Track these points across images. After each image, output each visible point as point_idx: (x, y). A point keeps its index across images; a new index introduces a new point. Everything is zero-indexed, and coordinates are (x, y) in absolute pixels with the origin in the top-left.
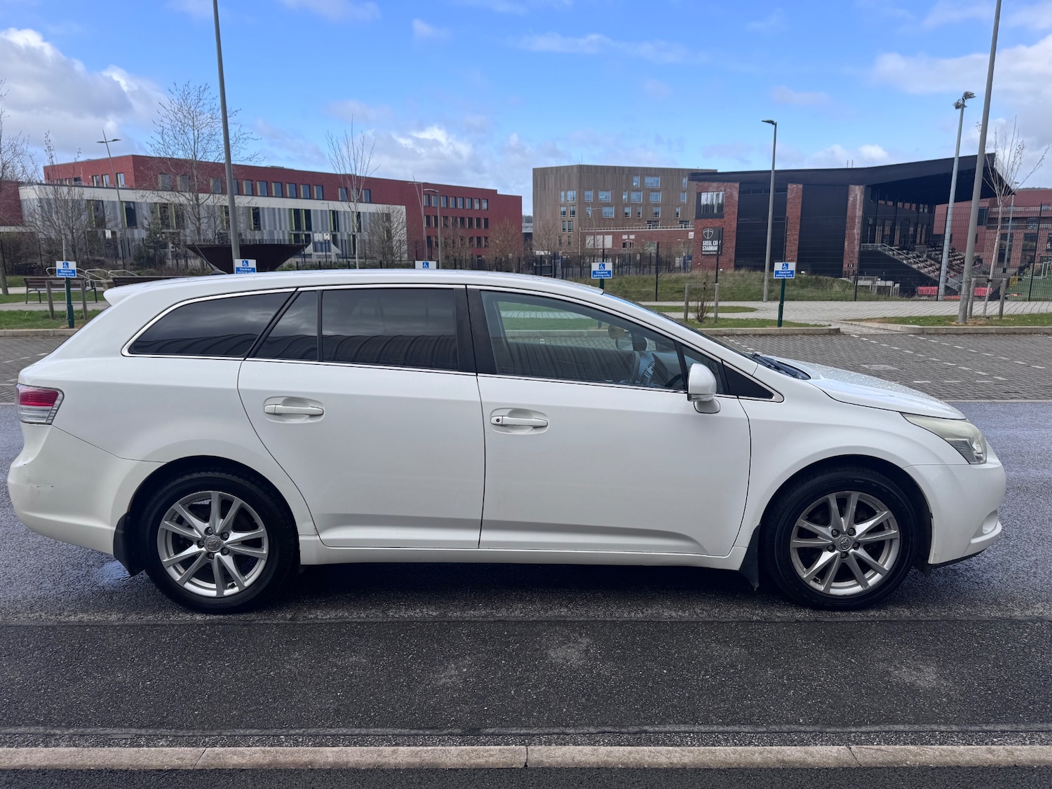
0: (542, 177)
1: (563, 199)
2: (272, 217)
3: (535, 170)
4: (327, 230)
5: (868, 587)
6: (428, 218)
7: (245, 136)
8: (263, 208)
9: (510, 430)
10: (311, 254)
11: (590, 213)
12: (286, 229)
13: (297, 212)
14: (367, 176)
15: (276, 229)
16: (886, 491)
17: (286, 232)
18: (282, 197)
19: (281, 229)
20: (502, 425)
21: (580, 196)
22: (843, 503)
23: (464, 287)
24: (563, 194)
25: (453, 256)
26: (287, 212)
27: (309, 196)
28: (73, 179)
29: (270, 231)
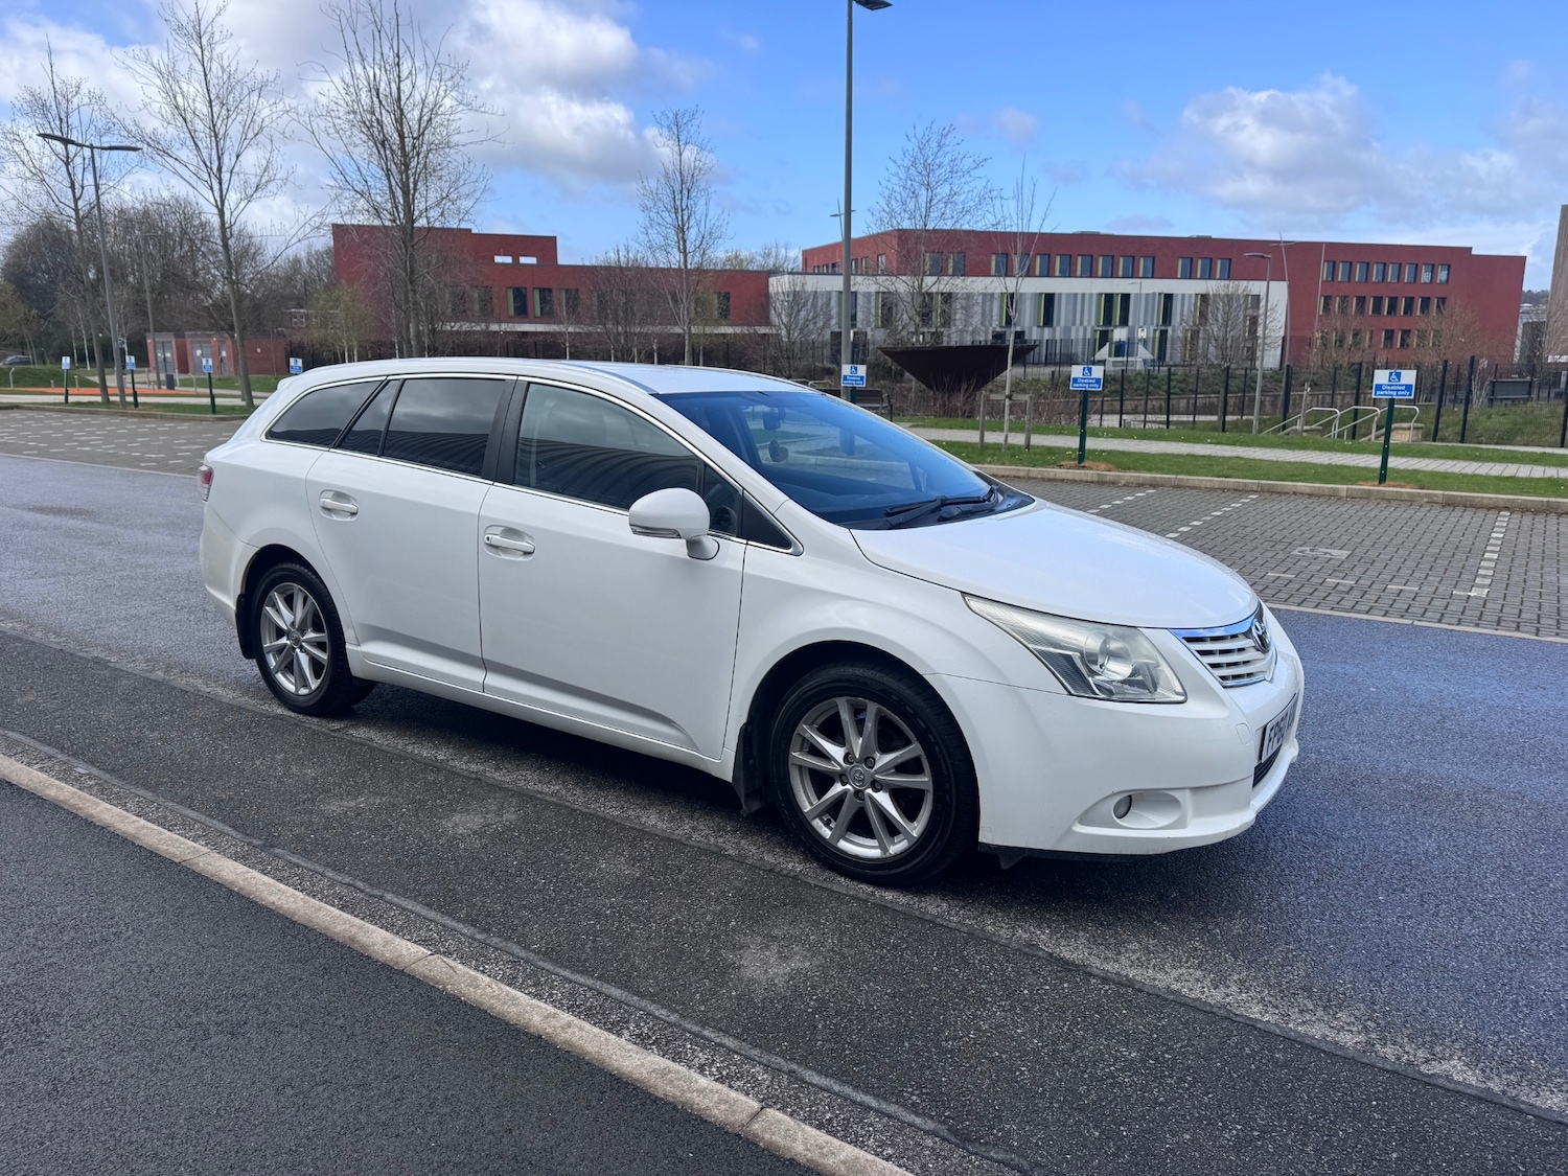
2: (1071, 307)
4: (1152, 324)
6: (1327, 299)
8: (1060, 294)
9: (498, 553)
10: (1105, 362)
12: (1089, 323)
13: (1109, 298)
15: (1074, 324)
17: (1089, 329)
18: (1091, 276)
19: (1081, 324)
20: (491, 546)
22: (857, 716)
23: (515, 378)
26: (1095, 298)
27: (1131, 274)
28: (830, 265)
29: (1065, 327)
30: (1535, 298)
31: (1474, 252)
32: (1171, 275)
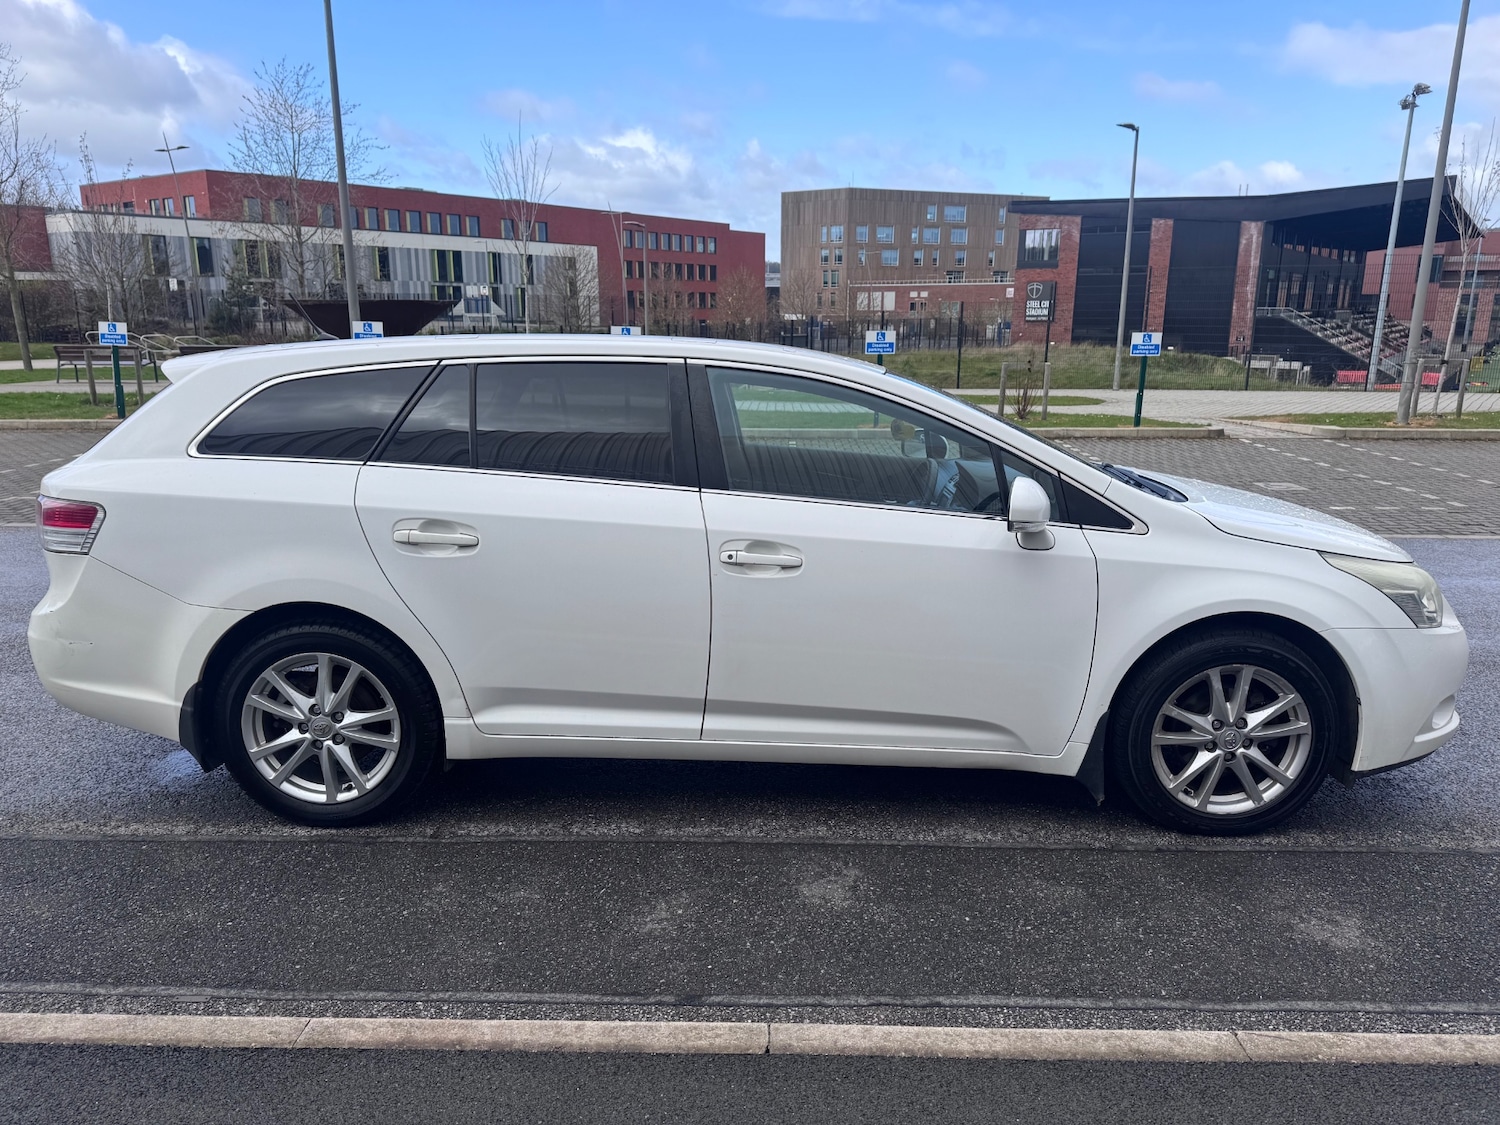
0: (794, 205)
1: (824, 239)
2: (406, 262)
3: (784, 196)
4: (485, 281)
5: (1262, 803)
6: (630, 264)
7: (366, 144)
8: (393, 249)
9: (747, 571)
10: (462, 316)
11: (863, 259)
12: (426, 279)
13: (442, 254)
14: (541, 202)
15: (411, 279)
16: (1294, 665)
17: (426, 284)
18: (421, 232)
19: (419, 279)
20: (736, 564)
21: (850, 233)
22: (1229, 682)
23: (682, 361)
24: (825, 230)
25: (665, 320)
26: (428, 254)
27: (461, 233)
28: (122, 205)
29: (403, 282)
30: (775, 268)
31: (731, 228)
32: (495, 234)
